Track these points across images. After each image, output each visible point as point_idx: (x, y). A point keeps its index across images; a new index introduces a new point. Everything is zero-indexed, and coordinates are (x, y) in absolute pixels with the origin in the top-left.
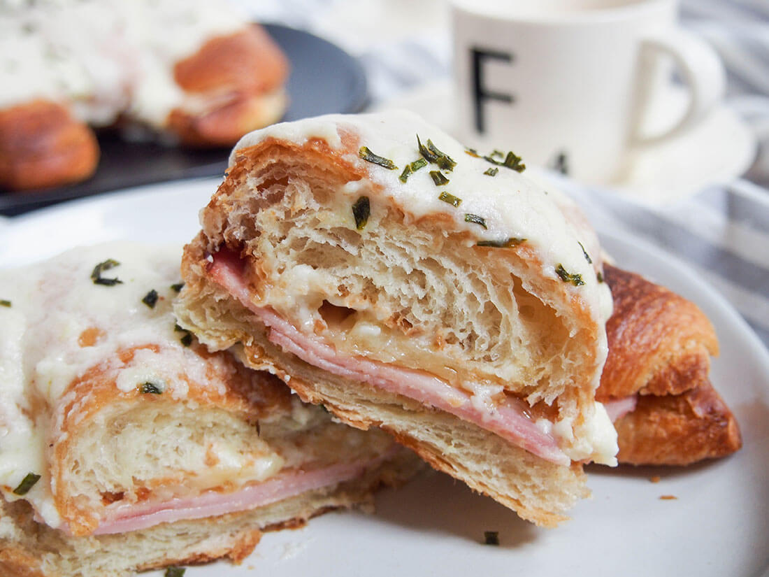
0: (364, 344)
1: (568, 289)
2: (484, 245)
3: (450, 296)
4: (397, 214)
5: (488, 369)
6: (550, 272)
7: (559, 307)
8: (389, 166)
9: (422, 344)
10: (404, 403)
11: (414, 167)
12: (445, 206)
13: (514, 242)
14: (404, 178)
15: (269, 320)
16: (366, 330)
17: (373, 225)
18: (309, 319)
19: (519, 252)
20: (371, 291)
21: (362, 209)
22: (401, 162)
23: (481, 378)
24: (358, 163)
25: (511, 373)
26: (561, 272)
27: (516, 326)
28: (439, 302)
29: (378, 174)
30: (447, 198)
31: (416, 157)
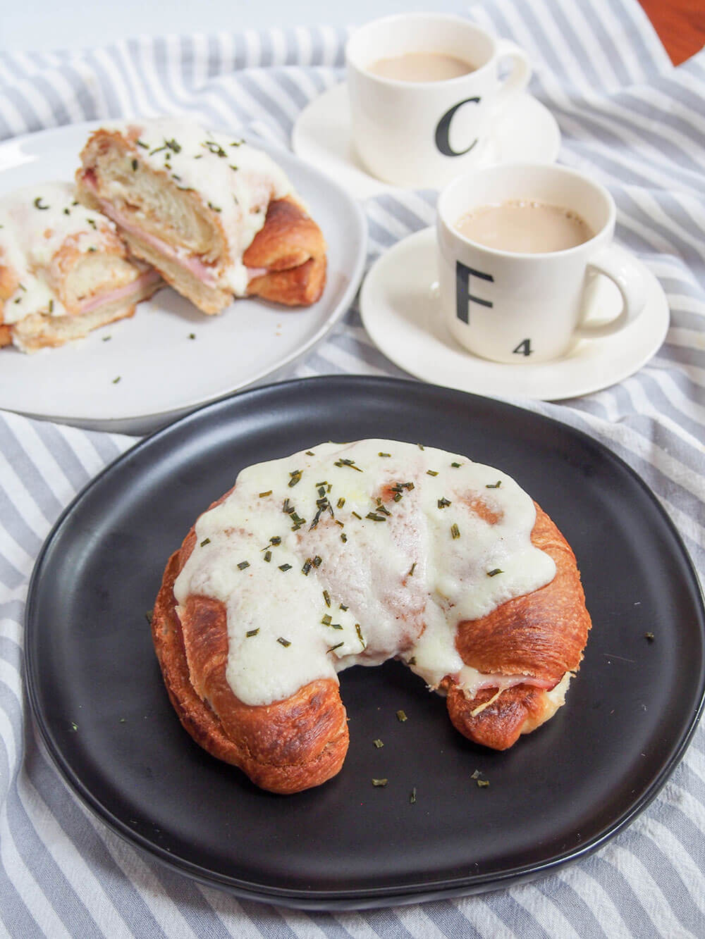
0: (138, 220)
1: (213, 214)
2: (180, 189)
3: (169, 208)
4: (147, 168)
5: (185, 242)
6: (205, 205)
7: (211, 221)
8: (145, 147)
9: (159, 226)
10: (153, 250)
11: (158, 150)
12: (165, 169)
13: (189, 190)
14: (152, 154)
15: (104, 203)
16: (139, 215)
17: (139, 172)
18: (119, 205)
19: (192, 194)
20: (141, 200)
21: (135, 164)
22: (153, 147)
23: (184, 246)
24: (132, 144)
25: (195, 245)
26: (210, 205)
27: (195, 227)
28: (165, 209)
29: (141, 151)
30: (168, 167)
31: (162, 145)
